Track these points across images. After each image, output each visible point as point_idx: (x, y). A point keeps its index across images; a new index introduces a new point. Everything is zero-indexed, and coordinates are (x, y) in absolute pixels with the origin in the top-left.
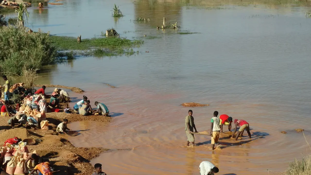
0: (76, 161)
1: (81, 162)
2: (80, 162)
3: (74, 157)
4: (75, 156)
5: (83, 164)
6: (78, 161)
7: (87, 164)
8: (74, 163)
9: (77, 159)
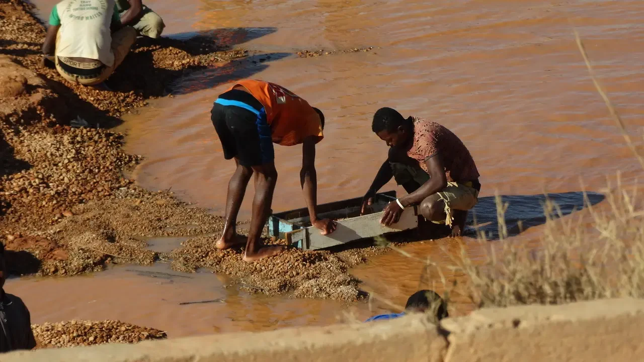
0: (29, 118)
1: (61, 125)
2: (51, 124)
3: (19, 94)
4: (29, 89)
5: (66, 139)
6: (39, 118)
7: (96, 138)
8: (17, 133)
9: (35, 109)
